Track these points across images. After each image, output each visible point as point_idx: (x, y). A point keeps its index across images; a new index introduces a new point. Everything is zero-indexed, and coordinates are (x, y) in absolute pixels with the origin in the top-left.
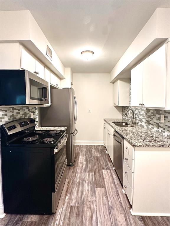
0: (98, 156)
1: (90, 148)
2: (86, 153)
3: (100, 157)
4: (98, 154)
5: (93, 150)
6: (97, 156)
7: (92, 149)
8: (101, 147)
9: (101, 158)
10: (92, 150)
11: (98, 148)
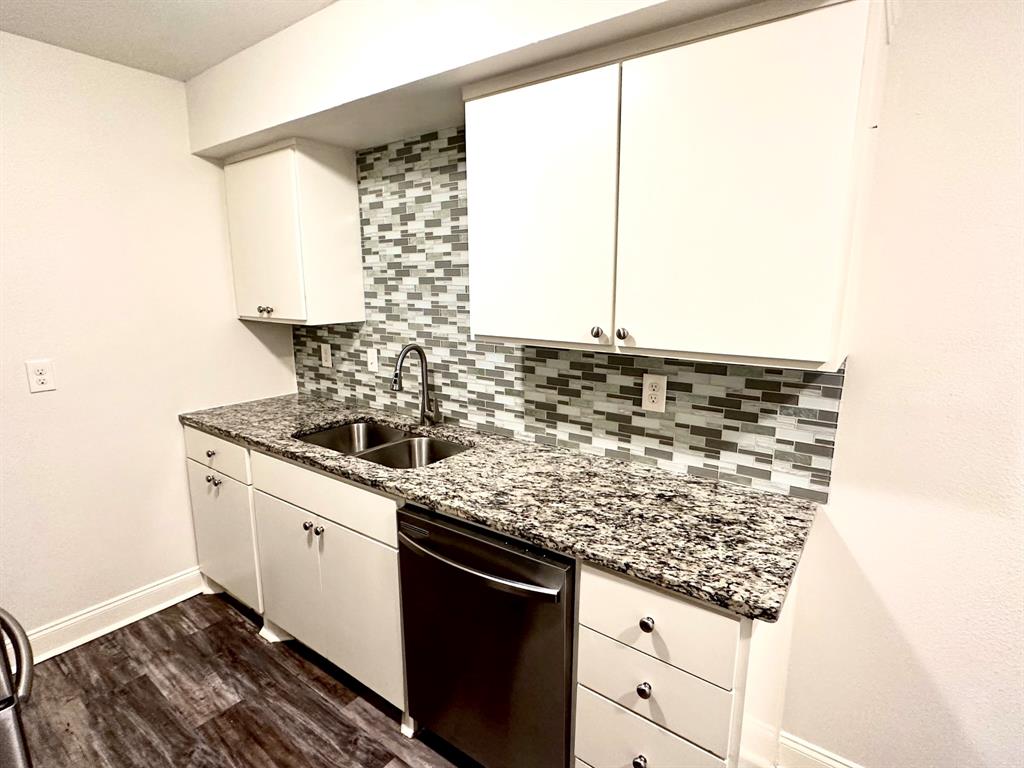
0: (233, 698)
1: (113, 670)
2: (110, 734)
3: (254, 704)
4: (218, 682)
5: (157, 675)
6: (223, 705)
7: (143, 671)
8: (192, 614)
9: (268, 712)
10: (145, 681)
11: (179, 633)
